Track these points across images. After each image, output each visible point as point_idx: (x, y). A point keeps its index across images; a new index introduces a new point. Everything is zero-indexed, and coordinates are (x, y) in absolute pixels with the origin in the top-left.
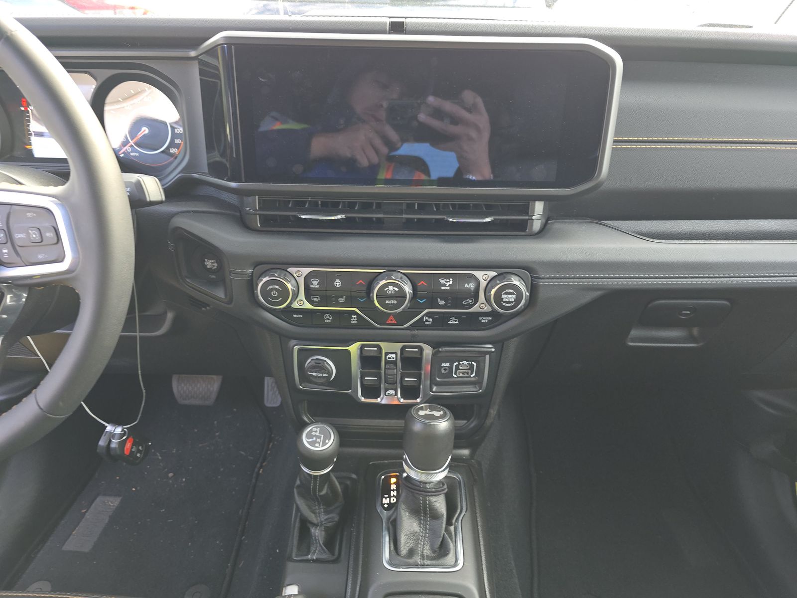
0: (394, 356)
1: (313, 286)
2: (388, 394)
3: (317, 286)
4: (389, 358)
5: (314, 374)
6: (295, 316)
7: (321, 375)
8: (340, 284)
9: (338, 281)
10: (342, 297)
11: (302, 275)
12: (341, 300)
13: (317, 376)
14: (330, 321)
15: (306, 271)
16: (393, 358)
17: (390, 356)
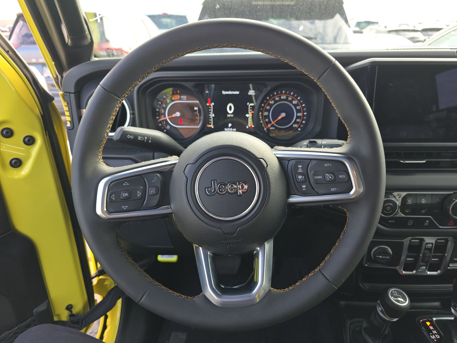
0: (431, 245)
1: (408, 203)
2: (421, 269)
3: (410, 203)
4: (427, 246)
5: (381, 257)
6: (390, 221)
7: (385, 257)
8: (425, 201)
9: (423, 199)
10: (424, 210)
11: (401, 196)
12: (423, 212)
13: (382, 259)
14: (411, 224)
15: (404, 194)
16: (430, 246)
17: (428, 245)
